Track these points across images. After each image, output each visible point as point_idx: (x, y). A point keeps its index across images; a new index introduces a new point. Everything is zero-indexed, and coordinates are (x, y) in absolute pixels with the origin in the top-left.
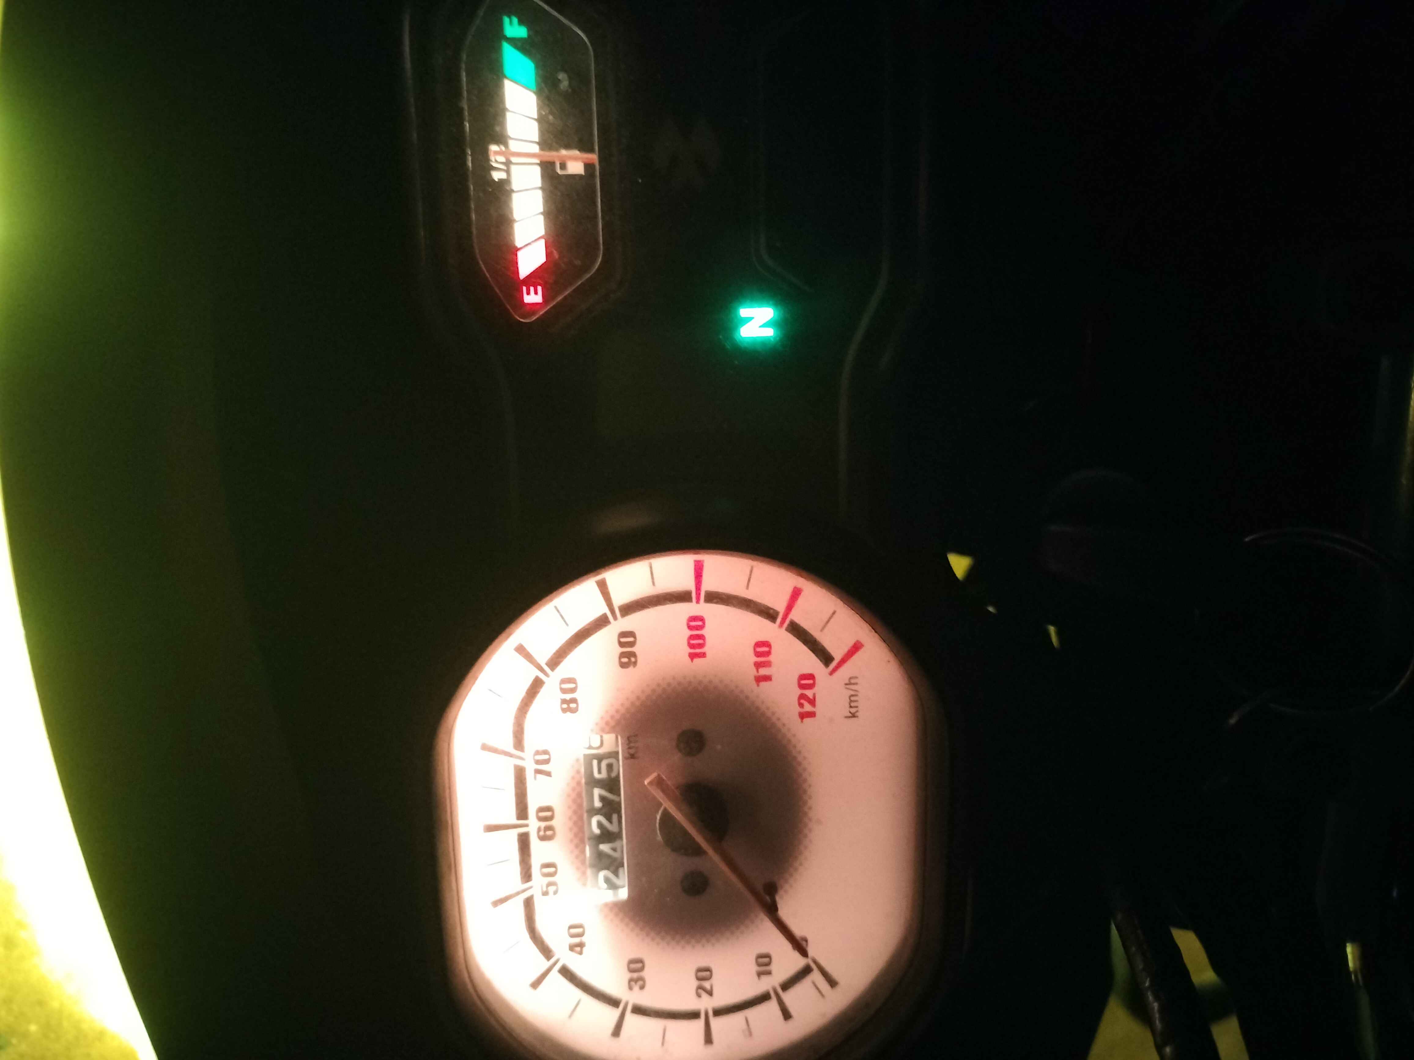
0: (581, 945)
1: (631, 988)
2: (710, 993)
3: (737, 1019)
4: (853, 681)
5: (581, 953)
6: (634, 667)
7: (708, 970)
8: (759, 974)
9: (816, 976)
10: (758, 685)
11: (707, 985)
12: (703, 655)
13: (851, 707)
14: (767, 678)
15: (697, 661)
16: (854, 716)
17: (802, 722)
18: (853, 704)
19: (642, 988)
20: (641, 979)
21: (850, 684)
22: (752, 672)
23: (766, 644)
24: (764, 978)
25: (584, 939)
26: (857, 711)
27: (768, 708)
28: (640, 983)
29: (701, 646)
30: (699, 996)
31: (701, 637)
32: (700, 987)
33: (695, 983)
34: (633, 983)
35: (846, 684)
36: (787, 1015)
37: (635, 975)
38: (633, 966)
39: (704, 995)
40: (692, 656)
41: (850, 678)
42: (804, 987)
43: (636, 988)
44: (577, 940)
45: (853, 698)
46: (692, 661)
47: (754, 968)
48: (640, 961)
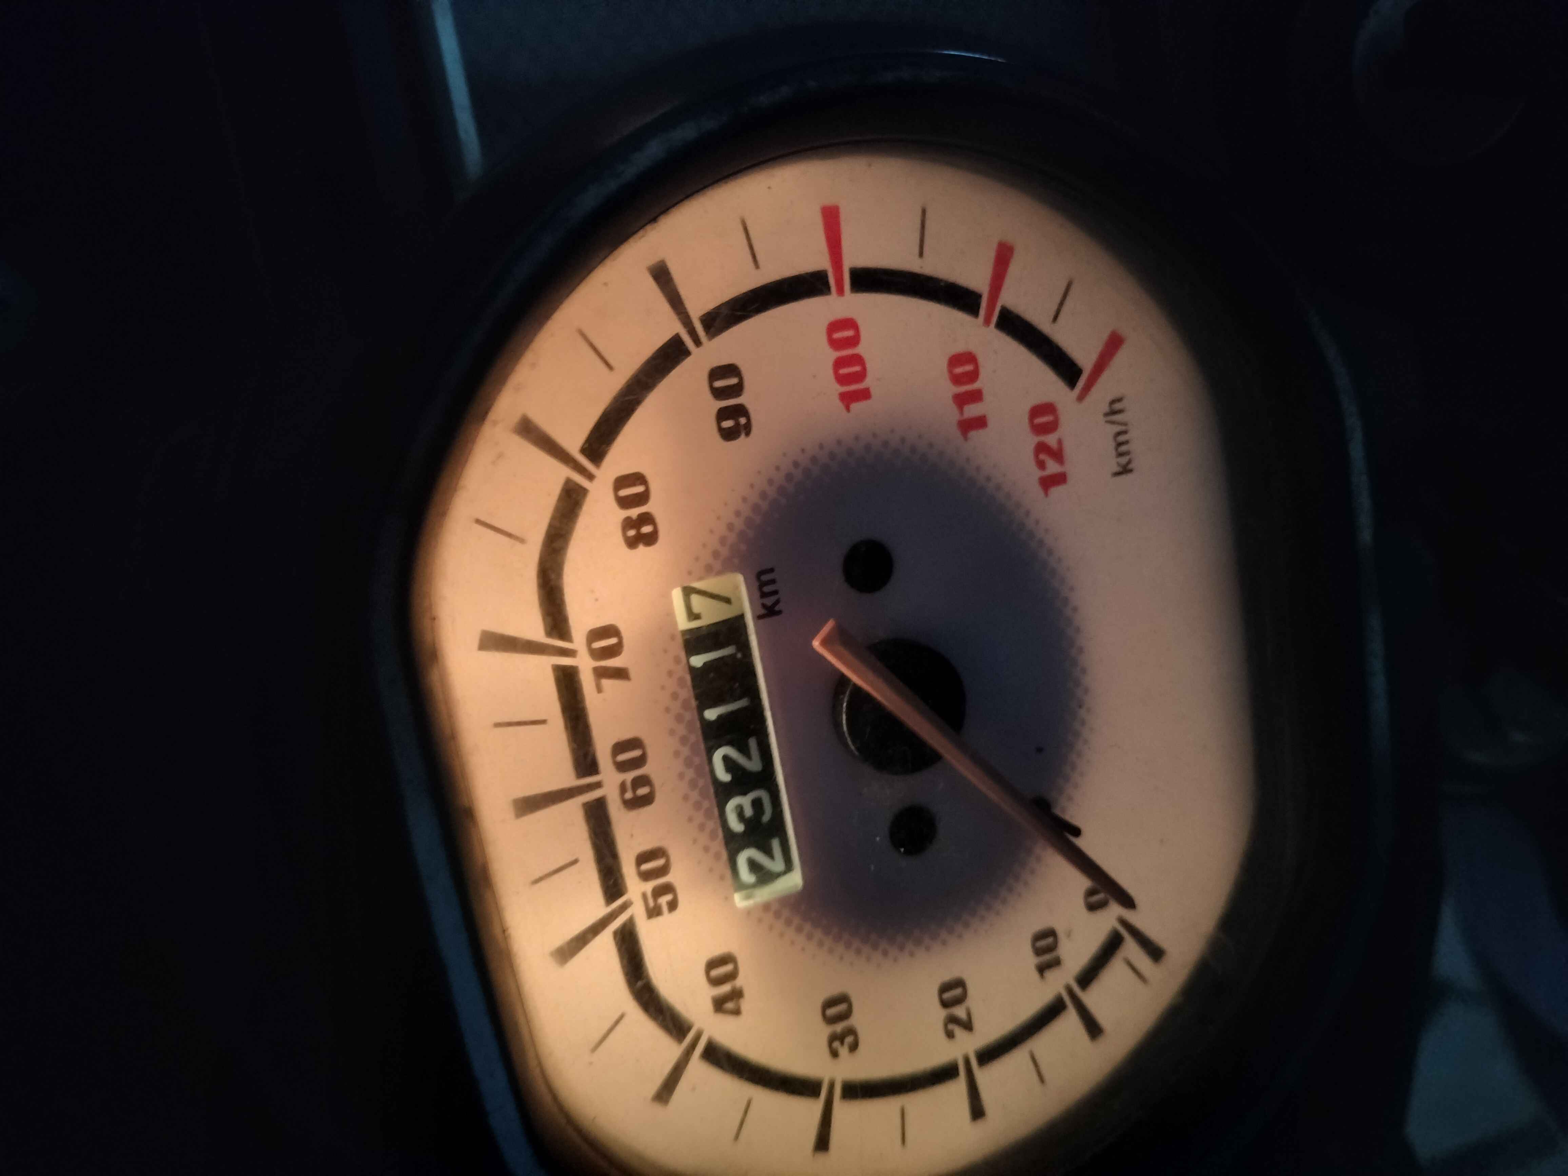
0: (737, 994)
1: (835, 1054)
2: (968, 1026)
3: (1018, 1059)
4: (1117, 406)
5: (737, 1012)
6: (748, 434)
7: (959, 983)
8: (1042, 969)
9: (1131, 949)
10: (966, 438)
11: (960, 1012)
12: (865, 395)
13: (1121, 455)
14: (980, 422)
15: (856, 406)
16: (1125, 470)
17: (1046, 494)
18: (1123, 448)
19: (854, 1047)
20: (852, 1031)
21: (1114, 412)
22: (951, 415)
23: (968, 358)
24: (1050, 975)
25: (739, 982)
26: (1129, 462)
27: (988, 479)
28: (849, 1039)
29: (861, 376)
30: (950, 1035)
31: (858, 360)
32: (953, 1020)
33: (941, 1014)
34: (836, 1044)
35: (1106, 415)
36: (1093, 1028)
37: (839, 1027)
38: (831, 1012)
39: (958, 1031)
40: (848, 399)
41: (1113, 402)
42: (1115, 973)
43: (844, 1051)
44: (726, 988)
45: (1121, 438)
46: (848, 409)
47: (1031, 961)
48: (843, 999)
